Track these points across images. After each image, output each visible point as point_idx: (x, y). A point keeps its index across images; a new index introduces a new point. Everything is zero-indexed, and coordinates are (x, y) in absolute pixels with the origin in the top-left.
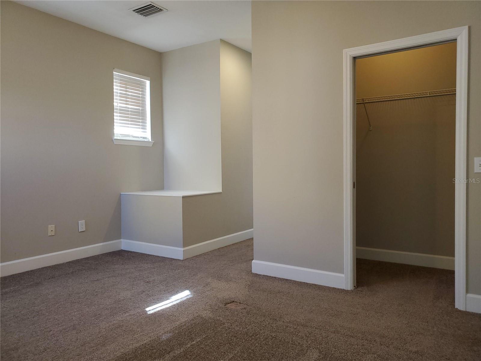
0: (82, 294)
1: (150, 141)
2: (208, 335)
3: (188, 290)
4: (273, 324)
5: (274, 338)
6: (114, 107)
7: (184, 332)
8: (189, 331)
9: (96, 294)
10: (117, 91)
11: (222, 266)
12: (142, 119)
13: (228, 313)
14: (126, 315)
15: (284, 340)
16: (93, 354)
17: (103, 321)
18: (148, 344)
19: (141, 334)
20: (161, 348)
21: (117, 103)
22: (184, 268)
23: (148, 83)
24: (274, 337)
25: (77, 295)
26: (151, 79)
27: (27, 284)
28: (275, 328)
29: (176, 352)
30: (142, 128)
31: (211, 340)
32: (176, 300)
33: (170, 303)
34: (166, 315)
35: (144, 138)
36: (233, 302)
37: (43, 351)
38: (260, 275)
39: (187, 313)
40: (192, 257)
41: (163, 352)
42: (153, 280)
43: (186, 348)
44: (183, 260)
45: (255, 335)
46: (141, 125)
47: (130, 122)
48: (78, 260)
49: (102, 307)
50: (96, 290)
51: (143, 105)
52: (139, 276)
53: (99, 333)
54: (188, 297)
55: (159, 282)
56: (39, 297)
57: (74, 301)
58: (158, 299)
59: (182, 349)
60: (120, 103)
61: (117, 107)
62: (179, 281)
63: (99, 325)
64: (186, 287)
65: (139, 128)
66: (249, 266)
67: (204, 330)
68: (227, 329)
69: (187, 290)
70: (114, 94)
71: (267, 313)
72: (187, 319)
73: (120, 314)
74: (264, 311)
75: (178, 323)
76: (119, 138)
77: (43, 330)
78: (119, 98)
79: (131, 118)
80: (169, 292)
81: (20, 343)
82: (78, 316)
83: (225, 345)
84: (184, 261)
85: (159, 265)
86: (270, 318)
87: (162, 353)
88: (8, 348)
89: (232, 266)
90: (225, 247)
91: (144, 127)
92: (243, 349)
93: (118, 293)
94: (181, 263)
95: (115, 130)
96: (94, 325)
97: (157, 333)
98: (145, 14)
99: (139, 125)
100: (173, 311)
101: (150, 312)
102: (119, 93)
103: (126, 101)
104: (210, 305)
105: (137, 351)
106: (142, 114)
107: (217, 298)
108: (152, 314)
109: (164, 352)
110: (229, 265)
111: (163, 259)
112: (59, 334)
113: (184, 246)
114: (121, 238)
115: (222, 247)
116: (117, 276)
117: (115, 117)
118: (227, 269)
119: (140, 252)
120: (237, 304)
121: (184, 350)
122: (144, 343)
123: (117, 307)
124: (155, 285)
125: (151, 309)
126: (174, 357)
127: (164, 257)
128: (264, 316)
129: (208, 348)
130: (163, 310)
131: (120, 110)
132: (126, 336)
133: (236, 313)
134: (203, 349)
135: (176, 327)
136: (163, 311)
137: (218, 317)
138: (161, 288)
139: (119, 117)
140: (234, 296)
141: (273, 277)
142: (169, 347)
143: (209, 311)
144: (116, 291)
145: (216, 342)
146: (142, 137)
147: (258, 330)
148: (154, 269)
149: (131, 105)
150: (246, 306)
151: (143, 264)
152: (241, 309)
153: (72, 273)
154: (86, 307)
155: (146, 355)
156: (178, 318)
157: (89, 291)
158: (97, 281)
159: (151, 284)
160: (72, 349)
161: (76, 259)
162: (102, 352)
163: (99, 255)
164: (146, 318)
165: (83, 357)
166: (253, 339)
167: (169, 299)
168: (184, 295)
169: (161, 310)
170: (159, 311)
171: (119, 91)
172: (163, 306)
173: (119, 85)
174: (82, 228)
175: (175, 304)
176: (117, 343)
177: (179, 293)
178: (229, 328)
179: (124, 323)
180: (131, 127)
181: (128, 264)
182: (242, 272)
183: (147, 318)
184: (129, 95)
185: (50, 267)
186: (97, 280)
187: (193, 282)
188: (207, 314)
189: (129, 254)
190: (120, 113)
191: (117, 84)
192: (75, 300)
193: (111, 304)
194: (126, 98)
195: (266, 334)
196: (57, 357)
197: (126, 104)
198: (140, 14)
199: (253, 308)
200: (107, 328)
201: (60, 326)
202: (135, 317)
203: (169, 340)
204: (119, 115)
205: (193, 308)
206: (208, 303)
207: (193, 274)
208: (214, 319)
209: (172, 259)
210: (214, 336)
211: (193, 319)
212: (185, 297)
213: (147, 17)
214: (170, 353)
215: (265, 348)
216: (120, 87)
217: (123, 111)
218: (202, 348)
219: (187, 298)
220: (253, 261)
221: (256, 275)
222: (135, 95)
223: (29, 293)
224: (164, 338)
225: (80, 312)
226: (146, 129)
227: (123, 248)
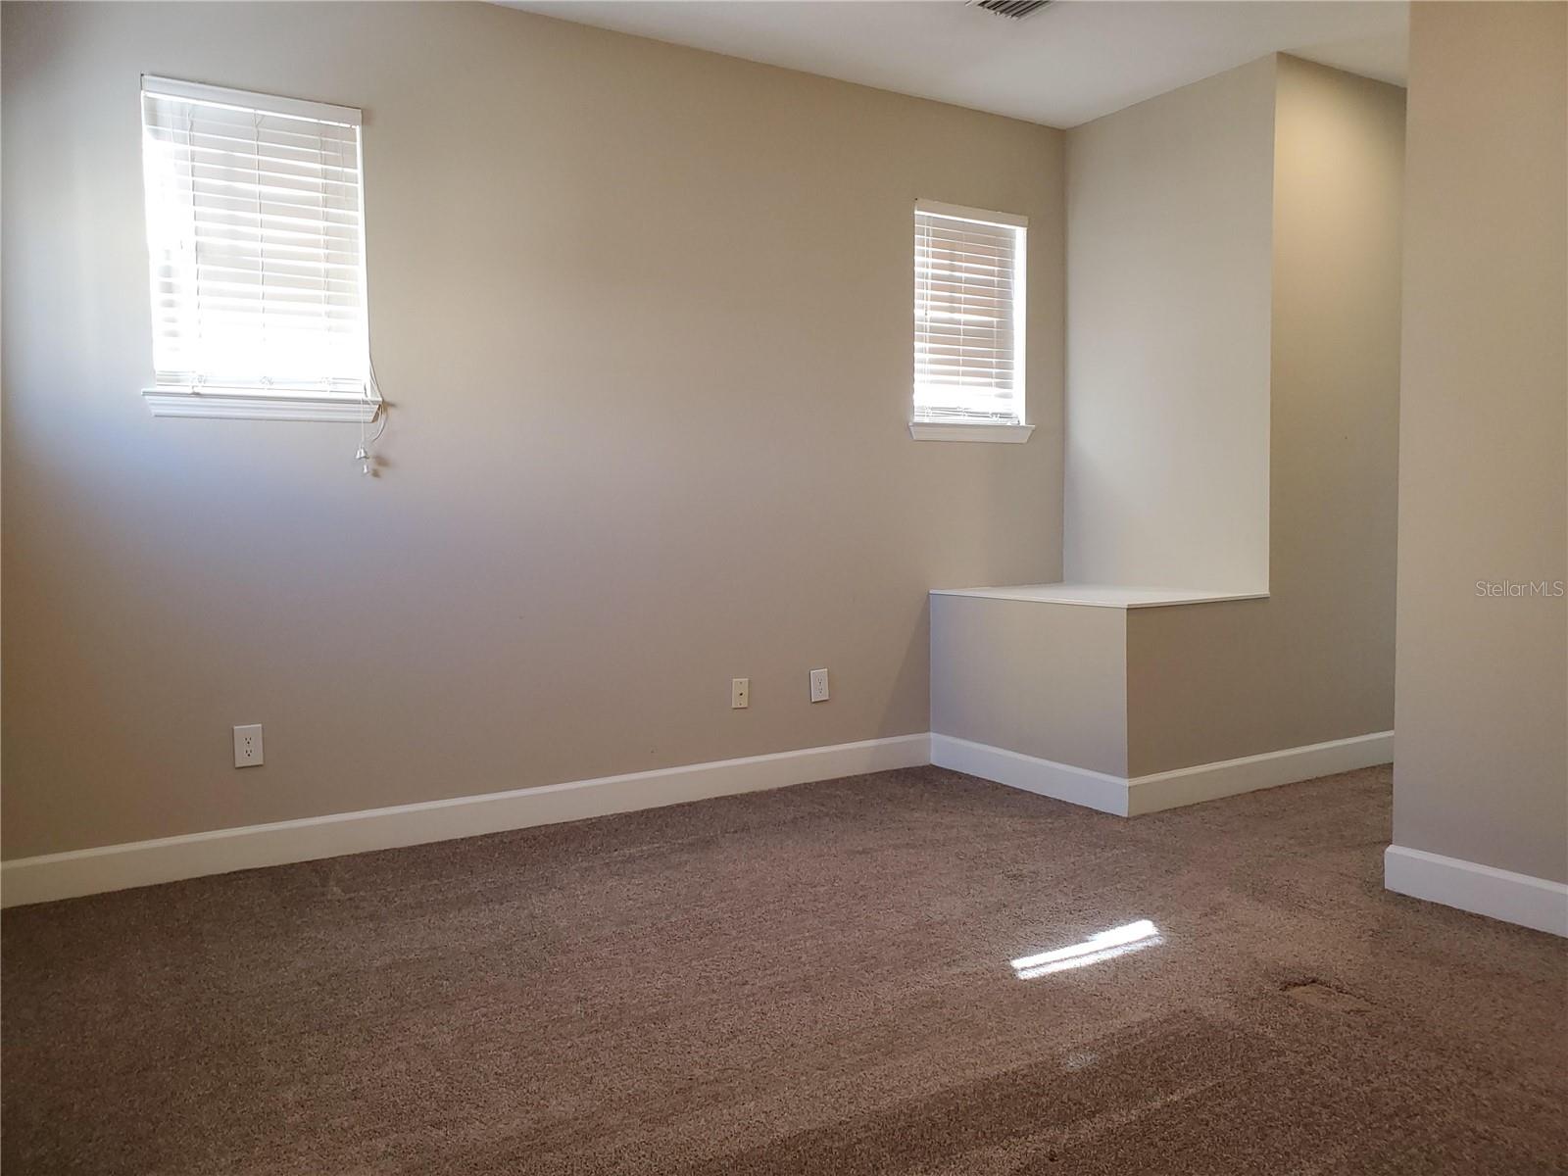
0: (822, 889)
1: (1023, 423)
2: (1224, 1082)
3: (1148, 919)
4: (1476, 1087)
5: (1484, 1142)
6: (916, 322)
7: (1139, 1056)
8: (1155, 1056)
9: (861, 894)
10: (924, 270)
11: (1268, 852)
12: (1000, 356)
13: (1297, 1019)
14: (951, 972)
15: (1528, 1154)
16: (861, 1073)
17: (885, 980)
18: (1024, 1076)
19: (1000, 1038)
20: (1065, 1097)
21: (926, 310)
22: (1134, 846)
23: (1020, 235)
24: (1484, 1138)
25: (810, 890)
26: (1029, 219)
27: (680, 841)
28: (1486, 1102)
29: (1115, 1117)
30: (999, 385)
31: (1234, 1102)
32: (1110, 948)
33: (1091, 953)
34: (1078, 992)
35: (1003, 416)
36: (1314, 982)
37: (728, 1039)
38: (1419, 901)
39: (1149, 995)
40: (1159, 813)
41: (1070, 1110)
42: (1031, 872)
43: (1149, 1110)
44: (1128, 819)
45: (1404, 1116)
46: (996, 373)
47: (961, 369)
48: (809, 784)
49: (881, 937)
50: (861, 883)
51: (1004, 310)
52: (987, 853)
53: (876, 1012)
54: (1150, 944)
55: (1052, 881)
56: (712, 881)
57: (803, 906)
58: (1052, 934)
59: (1133, 1112)
60: (933, 308)
61: (924, 323)
62: (1119, 886)
63: (873, 988)
64: (1142, 907)
65: (990, 385)
66: (1372, 865)
67: (1211, 1062)
68: (1293, 1072)
69: (1145, 918)
70: (916, 280)
71: (1451, 1042)
72: (1148, 1015)
73: (935, 964)
74: (1439, 1033)
75: (1118, 1024)
76: (926, 420)
77: (726, 978)
78: (930, 292)
79: (966, 353)
80: (1084, 918)
81: (671, 1003)
82: (816, 952)
83: (1289, 1129)
84: (1131, 823)
85: (1050, 826)
86: (1464, 1063)
87: (1068, 1111)
88: (642, 1013)
89: (1306, 856)
90: (1276, 787)
91: (1004, 382)
92: (1356, 1156)
93: (926, 899)
94: (1119, 827)
95: (915, 396)
96: (861, 988)
97: (1051, 1044)
98: (1015, 11)
99: (989, 375)
100: (1101, 981)
101: (1025, 972)
102: (930, 275)
103: (952, 300)
104: (1227, 979)
105: (988, 1091)
106: (998, 338)
107: (1251, 959)
108: (1032, 981)
109: (1074, 1108)
110: (1295, 853)
111: (1061, 809)
112: (768, 995)
113: (1134, 771)
114: (928, 730)
115: (1266, 786)
116: (921, 845)
117: (917, 356)
118: (1287, 864)
119: (989, 779)
120: (1330, 993)
121: (1140, 1117)
122: (1010, 1069)
123: (925, 943)
124: (1039, 887)
125: (1031, 966)
126: (1110, 1132)
127: (1065, 802)
128: (1440, 1052)
129: (1223, 1125)
130: (1066, 974)
131: (933, 330)
132: (953, 1038)
133: (1326, 1022)
134: (1207, 1125)
135: (1113, 1035)
136: (1067, 978)
137: (1257, 1025)
138: (1060, 901)
139: (930, 353)
140: (1315, 961)
141: (1471, 915)
142: (1091, 1096)
143: (1226, 999)
144: (919, 892)
145: (1253, 1113)
146: (996, 414)
147: (1417, 1097)
148: (1035, 837)
149: (966, 312)
150: (1362, 1005)
151: (996, 816)
152: (1343, 1011)
153: (794, 821)
154: (834, 928)
155: (1019, 1107)
156: (1117, 1007)
157: (841, 883)
158: (863, 856)
159: (1025, 884)
160: (802, 1045)
161: (802, 782)
162: (886, 1072)
163: (866, 775)
164: (1014, 990)
165: (834, 1076)
166: (1396, 1128)
167: (1087, 941)
168: (1136, 934)
169: (1062, 972)
170: (1053, 975)
171: (931, 271)
172: (1066, 959)
173: (931, 249)
174: (820, 691)
175: (1105, 961)
176: (928, 1054)
177: (1121, 925)
178: (1302, 1072)
179: (946, 995)
180: (964, 384)
181: (951, 812)
182: (1346, 885)
183: (1018, 992)
184: (959, 280)
185: (734, 797)
186: (863, 852)
187: (1164, 896)
188: (1215, 1008)
189: (954, 781)
190: (932, 340)
191: (925, 248)
192: (803, 902)
193: (907, 932)
194: (952, 290)
195: (1449, 1118)
196: (764, 1062)
197: (952, 310)
198: (1001, 12)
199: (1392, 1014)
200: (898, 1002)
201: (770, 975)
202: (980, 983)
203: (1089, 1075)
204: (929, 346)
205: (1167, 982)
206: (1220, 971)
207: (1164, 868)
208: (1242, 1030)
209: (1091, 812)
210: (1244, 1087)
211: (1170, 1020)
212: (1141, 941)
213: (1023, 18)
214: (1094, 1117)
215: (1447, 1168)
216: (935, 255)
217: (944, 334)
218: (1202, 1120)
219: (1145, 944)
220: (1390, 849)
221: (1401, 899)
222: (979, 279)
223: (688, 868)
224: (1074, 1063)
225: (820, 942)
226: (1011, 388)
227: (935, 759)
